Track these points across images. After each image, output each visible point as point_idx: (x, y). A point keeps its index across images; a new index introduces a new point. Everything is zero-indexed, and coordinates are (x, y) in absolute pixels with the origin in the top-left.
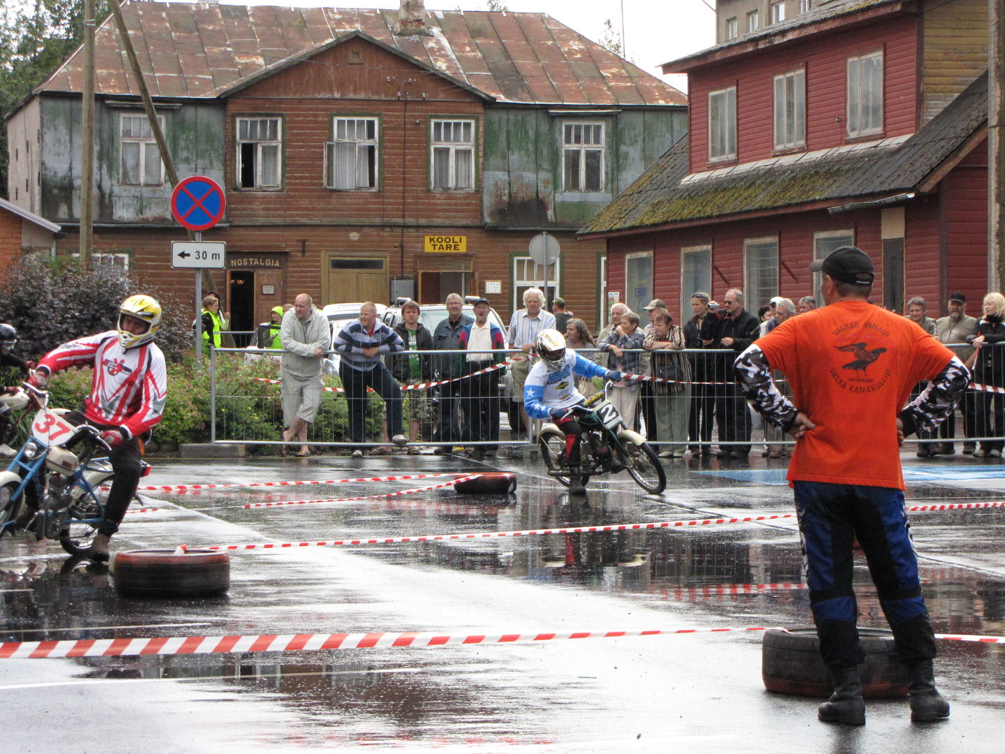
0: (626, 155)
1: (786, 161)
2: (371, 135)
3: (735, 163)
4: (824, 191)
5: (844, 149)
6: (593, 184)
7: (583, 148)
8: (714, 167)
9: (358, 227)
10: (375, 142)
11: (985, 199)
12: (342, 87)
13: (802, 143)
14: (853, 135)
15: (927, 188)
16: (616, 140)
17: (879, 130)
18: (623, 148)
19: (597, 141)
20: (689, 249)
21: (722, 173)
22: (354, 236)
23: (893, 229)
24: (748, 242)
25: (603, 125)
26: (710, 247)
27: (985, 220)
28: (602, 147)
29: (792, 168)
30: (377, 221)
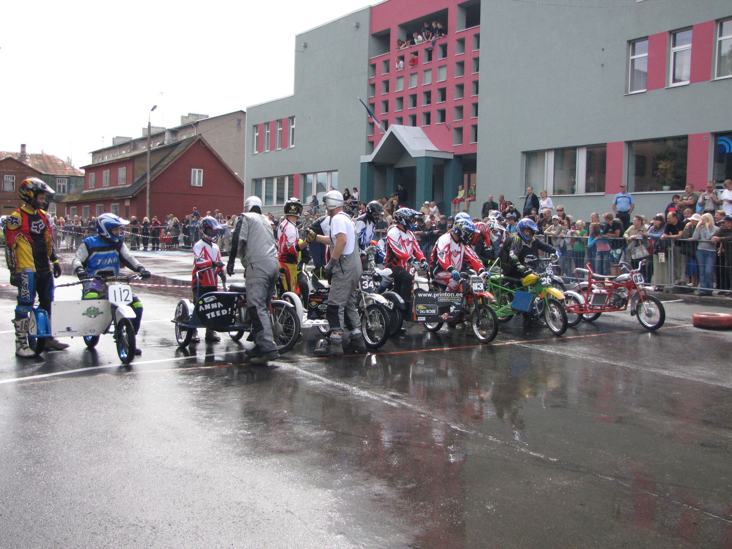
0: (71, 186)
1: (105, 189)
2: (13, 179)
3: (95, 189)
4: (113, 195)
5: (117, 187)
6: (64, 192)
7: (62, 184)
8: (90, 189)
9: (10, 199)
10: (14, 181)
11: (146, 198)
12: (6, 169)
13: (109, 185)
14: (119, 184)
15: (134, 195)
16: (69, 183)
17: (125, 183)
18: (71, 185)
19: (65, 183)
20: (85, 206)
21: (92, 191)
22: (9, 201)
23: (127, 204)
24: (97, 205)
25: (66, 179)
26: (89, 206)
27: (146, 202)
28: (66, 184)
29: (107, 190)
30: (15, 198)
